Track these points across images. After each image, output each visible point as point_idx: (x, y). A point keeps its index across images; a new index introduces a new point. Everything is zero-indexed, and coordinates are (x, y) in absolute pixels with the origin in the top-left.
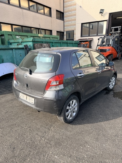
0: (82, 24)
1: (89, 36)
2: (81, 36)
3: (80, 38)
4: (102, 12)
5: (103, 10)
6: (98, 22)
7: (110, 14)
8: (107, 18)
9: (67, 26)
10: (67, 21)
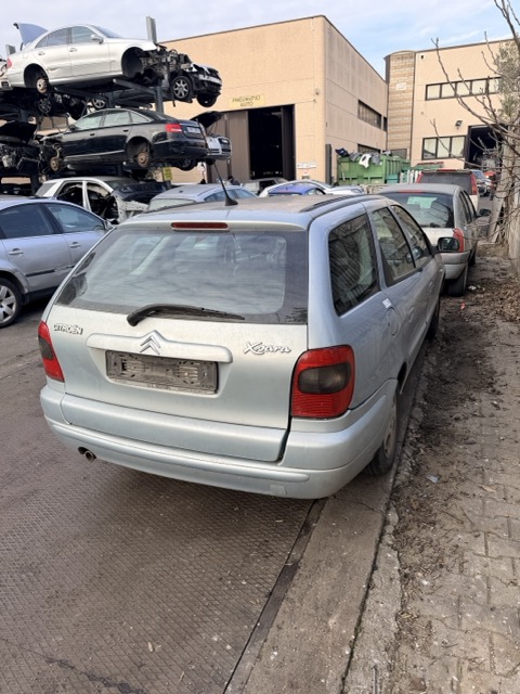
0: (424, 139)
1: (436, 158)
2: (423, 159)
3: (420, 162)
4: (458, 124)
5: (460, 122)
6: (451, 138)
7: (470, 127)
8: (465, 132)
9: (393, 141)
10: (393, 133)
